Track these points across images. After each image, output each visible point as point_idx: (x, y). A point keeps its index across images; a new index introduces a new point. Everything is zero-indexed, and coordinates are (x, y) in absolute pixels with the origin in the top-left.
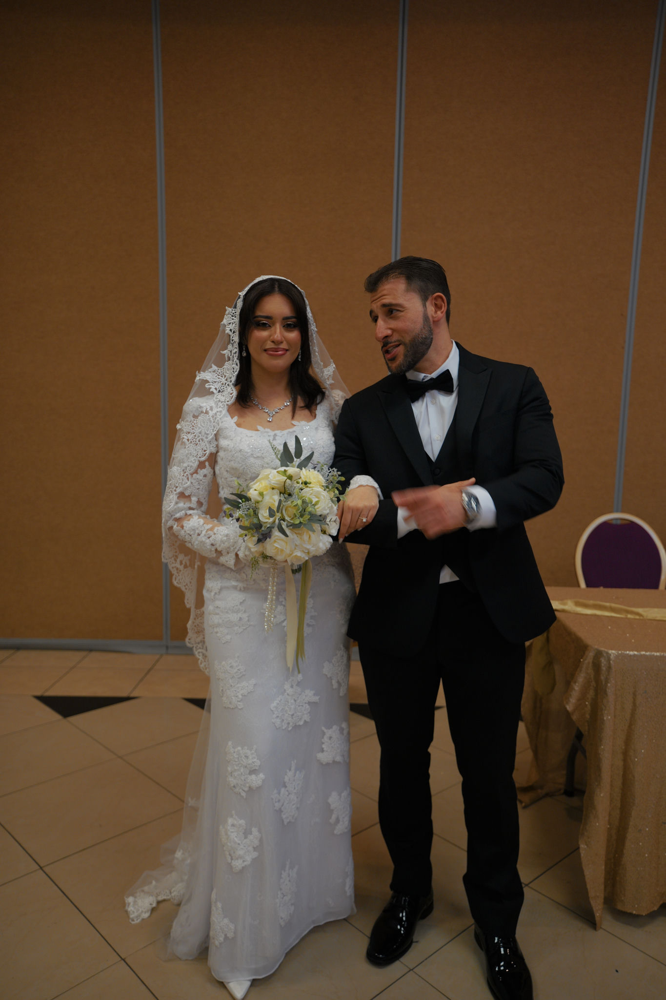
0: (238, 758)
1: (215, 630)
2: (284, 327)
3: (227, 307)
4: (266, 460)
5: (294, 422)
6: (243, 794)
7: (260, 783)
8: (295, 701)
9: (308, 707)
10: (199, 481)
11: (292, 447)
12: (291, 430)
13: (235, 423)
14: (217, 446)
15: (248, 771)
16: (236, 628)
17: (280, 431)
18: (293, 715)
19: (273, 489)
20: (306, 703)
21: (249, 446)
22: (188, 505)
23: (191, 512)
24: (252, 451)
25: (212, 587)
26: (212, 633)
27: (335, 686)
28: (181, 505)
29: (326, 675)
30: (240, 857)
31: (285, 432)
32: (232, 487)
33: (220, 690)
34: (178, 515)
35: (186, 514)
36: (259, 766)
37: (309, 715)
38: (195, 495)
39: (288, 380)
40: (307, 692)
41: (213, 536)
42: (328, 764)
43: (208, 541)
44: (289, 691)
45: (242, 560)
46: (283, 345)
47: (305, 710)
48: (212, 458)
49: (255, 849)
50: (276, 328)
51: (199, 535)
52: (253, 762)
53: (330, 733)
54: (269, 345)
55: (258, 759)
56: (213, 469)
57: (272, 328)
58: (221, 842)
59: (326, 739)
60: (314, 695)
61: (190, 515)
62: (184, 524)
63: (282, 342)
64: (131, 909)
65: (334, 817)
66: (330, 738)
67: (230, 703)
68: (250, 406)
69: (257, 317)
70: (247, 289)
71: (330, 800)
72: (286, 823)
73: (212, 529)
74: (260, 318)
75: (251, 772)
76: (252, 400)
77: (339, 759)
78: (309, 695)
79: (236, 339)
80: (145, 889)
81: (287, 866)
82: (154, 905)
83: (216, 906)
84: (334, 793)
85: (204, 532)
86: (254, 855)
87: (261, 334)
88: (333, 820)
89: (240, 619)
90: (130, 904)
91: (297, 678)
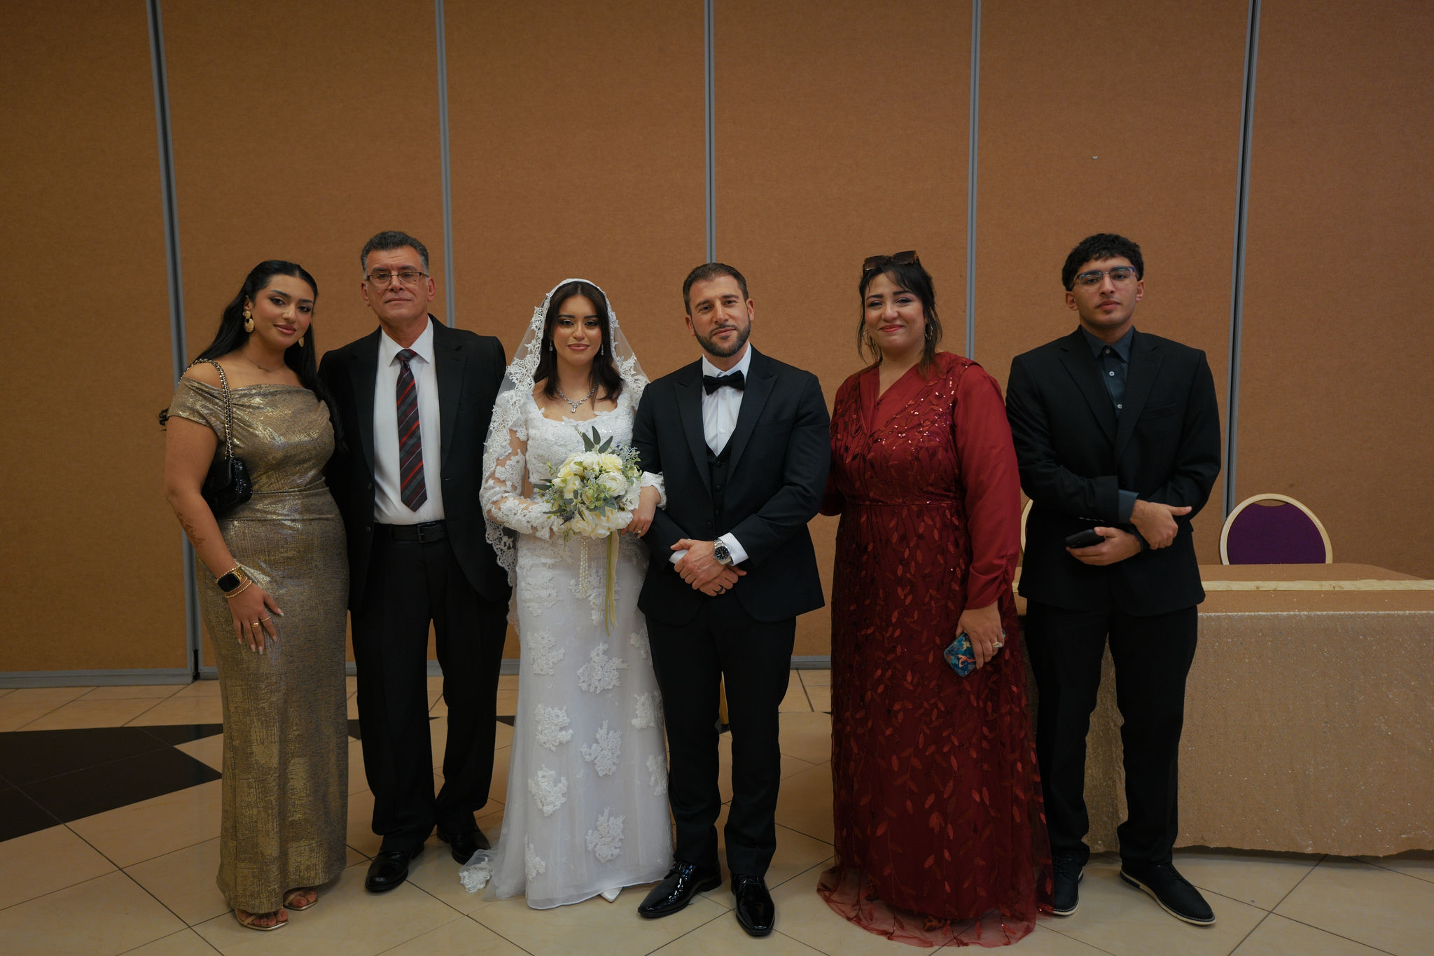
0: (549, 718)
1: (529, 605)
2: (585, 324)
3: (536, 307)
4: (569, 448)
5: (594, 413)
7: (569, 737)
8: (602, 667)
9: (616, 673)
12: (591, 421)
13: (543, 413)
15: (559, 728)
16: (547, 603)
17: (579, 422)
18: (599, 680)
20: (613, 670)
23: (506, 495)
24: (557, 440)
25: (525, 564)
28: (497, 489)
29: (633, 646)
30: (550, 802)
32: (539, 472)
34: (496, 498)
35: (503, 497)
36: (569, 723)
37: (618, 680)
38: (509, 480)
39: (590, 373)
40: (615, 659)
41: (528, 514)
42: (642, 729)
43: (524, 519)
44: (596, 659)
45: (556, 533)
46: (585, 342)
47: (613, 676)
48: (523, 446)
49: (563, 795)
50: (578, 326)
51: (515, 514)
52: (564, 720)
53: (642, 700)
54: (572, 341)
55: (568, 717)
56: (524, 455)
57: (575, 325)
58: (531, 792)
59: (639, 706)
60: (622, 662)
61: (506, 497)
62: (502, 507)
63: (583, 339)
64: (465, 881)
65: (653, 778)
66: (643, 705)
67: (542, 670)
68: (556, 398)
69: (560, 316)
70: (554, 291)
71: (648, 764)
72: (601, 775)
73: (526, 508)
74: (563, 318)
75: (561, 729)
76: (558, 393)
77: (652, 724)
78: (616, 662)
79: (541, 335)
80: (478, 866)
81: (606, 812)
82: (488, 878)
83: (528, 847)
84: (651, 757)
85: (520, 511)
86: (564, 800)
87: (563, 331)
88: (652, 783)
89: (550, 595)
90: (464, 877)
91: (602, 647)
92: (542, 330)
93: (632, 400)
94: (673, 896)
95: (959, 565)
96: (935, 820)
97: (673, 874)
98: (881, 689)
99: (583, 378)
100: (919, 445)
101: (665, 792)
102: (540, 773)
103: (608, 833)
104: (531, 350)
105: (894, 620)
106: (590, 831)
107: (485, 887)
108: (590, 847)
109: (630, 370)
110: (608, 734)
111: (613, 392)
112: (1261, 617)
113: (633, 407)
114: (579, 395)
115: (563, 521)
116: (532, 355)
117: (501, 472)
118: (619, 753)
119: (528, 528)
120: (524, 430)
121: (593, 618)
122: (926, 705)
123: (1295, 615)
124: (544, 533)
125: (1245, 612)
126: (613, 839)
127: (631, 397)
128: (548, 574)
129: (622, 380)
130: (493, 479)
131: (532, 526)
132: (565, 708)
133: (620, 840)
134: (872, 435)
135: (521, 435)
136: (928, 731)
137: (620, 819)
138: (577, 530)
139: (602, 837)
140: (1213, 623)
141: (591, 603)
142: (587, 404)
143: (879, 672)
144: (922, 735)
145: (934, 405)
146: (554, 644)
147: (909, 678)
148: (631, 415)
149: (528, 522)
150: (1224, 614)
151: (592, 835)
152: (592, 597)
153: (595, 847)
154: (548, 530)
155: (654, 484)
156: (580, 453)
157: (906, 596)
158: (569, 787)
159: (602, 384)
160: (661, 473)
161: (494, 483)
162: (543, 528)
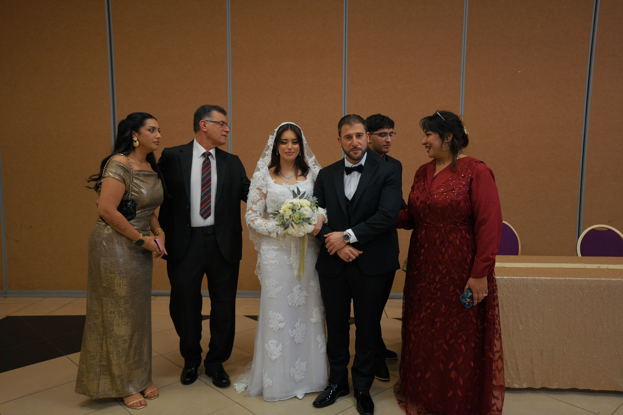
0: (274, 317)
1: (266, 267)
2: (293, 143)
3: (270, 135)
4: (286, 197)
5: (297, 181)
6: (276, 331)
7: (283, 326)
8: (298, 295)
9: (304, 298)
10: (260, 205)
11: (296, 191)
12: (296, 185)
13: (274, 182)
14: (267, 191)
15: (279, 322)
16: (274, 266)
17: (291, 185)
18: (297, 301)
19: (289, 208)
20: (303, 296)
21: (279, 191)
22: (256, 215)
23: (257, 217)
24: (280, 193)
25: (264, 249)
26: (264, 268)
28: (253, 215)
29: (312, 286)
30: (275, 355)
31: (294, 186)
32: (272, 208)
33: (267, 291)
34: (252, 219)
35: (255, 218)
36: (284, 320)
38: (258, 211)
39: (294, 165)
40: (304, 292)
41: (267, 226)
42: (315, 323)
43: (265, 228)
44: (295, 291)
45: (279, 234)
46: (292, 151)
47: (303, 299)
48: (265, 196)
49: (280, 351)
50: (289, 144)
51: (261, 226)
52: (281, 318)
53: (316, 310)
54: (287, 151)
55: (283, 317)
56: (265, 200)
57: (288, 144)
58: (266, 350)
59: (314, 313)
60: (307, 293)
61: (257, 218)
62: (255, 223)
63: (292, 149)
64: (236, 388)
65: (320, 345)
66: (316, 312)
67: (271, 296)
68: (279, 175)
69: (281, 140)
70: (278, 128)
71: (318, 339)
72: (297, 343)
73: (266, 223)
74: (282, 140)
75: (280, 322)
76: (281, 173)
77: (320, 321)
78: (304, 293)
79: (272, 148)
80: (242, 381)
81: (299, 360)
82: (246, 387)
83: (265, 374)
84: (319, 336)
85: (263, 225)
86: (280, 354)
87: (284, 146)
88: (319, 347)
89: (276, 263)
90: (236, 386)
91: (298, 286)
92: (273, 146)
93: (313, 176)
94: (328, 398)
95: (469, 257)
96: (453, 374)
97: (328, 388)
98: (429, 311)
99: (291, 167)
100: (452, 199)
101: (325, 351)
102: (270, 342)
103: (300, 369)
104: (267, 155)
105: (437, 280)
106: (292, 368)
107: (244, 391)
108: (292, 375)
109: (312, 162)
110: (300, 325)
111: (305, 173)
112: (603, 281)
113: (313, 179)
114: (289, 174)
115: (284, 229)
116: (268, 157)
117: (254, 207)
118: (305, 334)
119: (267, 232)
120: (265, 189)
121: (295, 273)
122: (451, 320)
123: (619, 280)
124: (274, 235)
125: (595, 278)
126: (302, 372)
127: (313, 175)
128: (275, 253)
129: (309, 167)
130: (251, 210)
131: (269, 232)
132: (282, 313)
133: (305, 372)
134: (430, 193)
135: (264, 191)
136: (451, 332)
137: (305, 363)
138: (289, 233)
139: (297, 371)
140: (579, 283)
141: (294, 266)
142: (294, 178)
143: (428, 303)
144: (448, 334)
145: (461, 181)
146: (277, 284)
147: (443, 307)
148: (313, 183)
149: (267, 230)
150: (584, 279)
151: (293, 370)
152: (294, 264)
153: (294, 375)
154: (276, 234)
155: (323, 214)
156: (291, 199)
157: (443, 269)
158: (283, 348)
159: (300, 170)
160: (326, 208)
161: (252, 212)
162: (273, 232)
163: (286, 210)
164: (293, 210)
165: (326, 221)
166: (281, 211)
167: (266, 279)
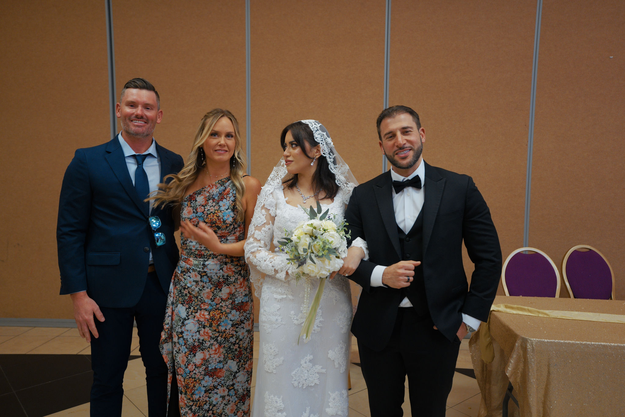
0: (271, 403)
1: (264, 324)
8: (308, 371)
9: (317, 375)
13: (286, 200)
14: (276, 213)
15: (277, 410)
16: (274, 325)
18: (306, 380)
19: (306, 234)
20: (315, 373)
25: (264, 297)
26: (262, 325)
27: (337, 366)
29: (331, 359)
36: (284, 407)
37: (318, 380)
40: (317, 366)
41: (274, 262)
44: (304, 365)
45: (290, 275)
48: (273, 219)
51: (265, 261)
52: (281, 405)
53: (334, 396)
55: (283, 404)
56: (273, 225)
60: (321, 368)
61: (260, 250)
66: (334, 399)
67: (269, 369)
73: (273, 258)
75: (279, 411)
77: (340, 413)
78: (317, 368)
85: (268, 259)
89: (277, 320)
91: (309, 357)
115: (298, 265)
117: (257, 234)
119: (272, 270)
120: (274, 209)
124: (282, 275)
128: (277, 305)
130: (253, 238)
131: (275, 270)
135: (272, 212)
138: (307, 272)
142: (313, 199)
146: (278, 353)
149: (273, 266)
154: (285, 273)
155: (363, 247)
161: (253, 241)
162: (282, 271)
163: (301, 236)
164: (313, 237)
165: (366, 258)
166: (294, 238)
167: (264, 343)
